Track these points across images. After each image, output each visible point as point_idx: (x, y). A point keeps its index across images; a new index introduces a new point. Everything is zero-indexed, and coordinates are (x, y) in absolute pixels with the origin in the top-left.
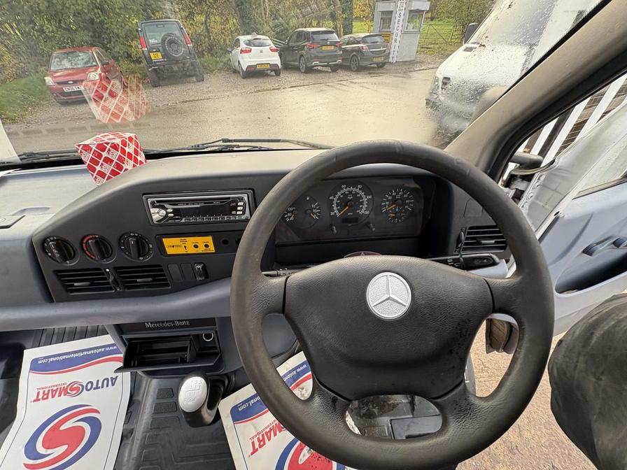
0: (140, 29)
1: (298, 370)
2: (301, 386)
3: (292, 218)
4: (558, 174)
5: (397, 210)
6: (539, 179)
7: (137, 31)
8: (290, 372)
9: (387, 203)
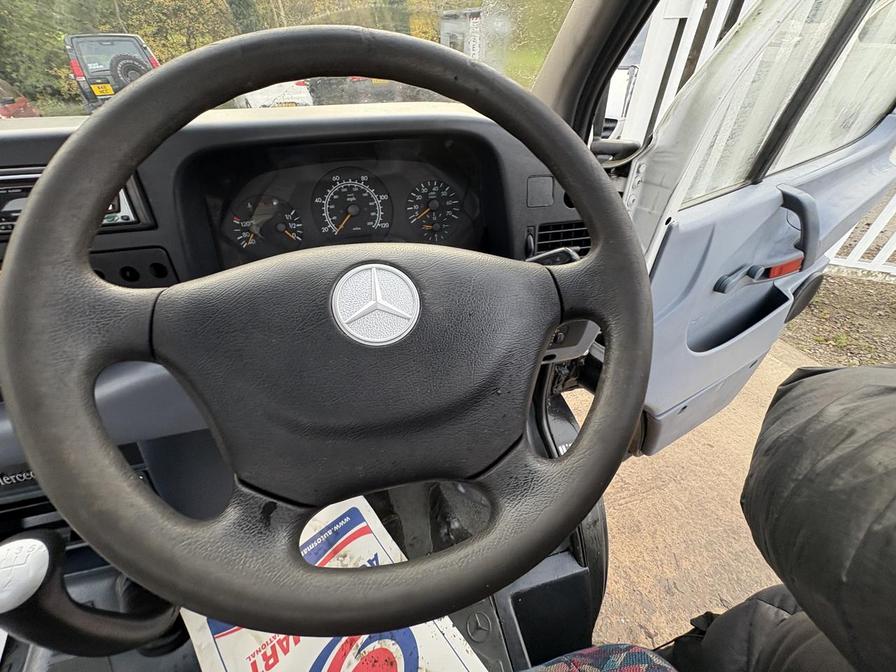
0: (68, 47)
1: (336, 528)
2: (342, 552)
3: (252, 242)
4: (661, 159)
5: (435, 219)
6: (638, 172)
7: (65, 50)
8: (322, 533)
9: (416, 207)
